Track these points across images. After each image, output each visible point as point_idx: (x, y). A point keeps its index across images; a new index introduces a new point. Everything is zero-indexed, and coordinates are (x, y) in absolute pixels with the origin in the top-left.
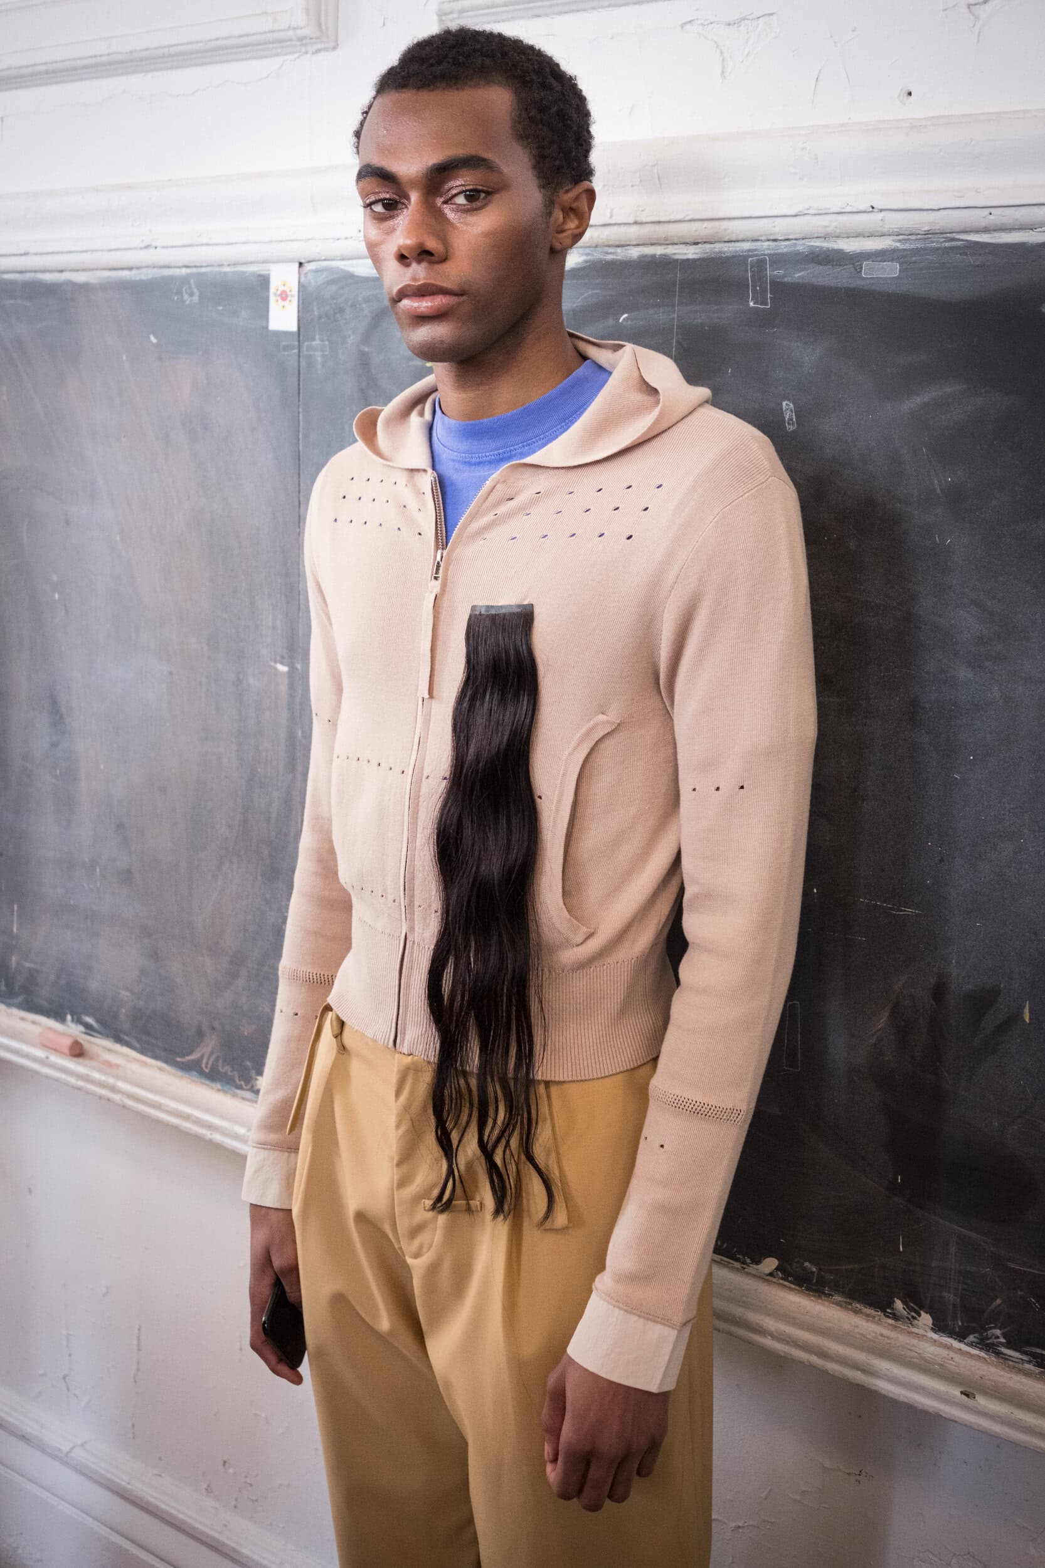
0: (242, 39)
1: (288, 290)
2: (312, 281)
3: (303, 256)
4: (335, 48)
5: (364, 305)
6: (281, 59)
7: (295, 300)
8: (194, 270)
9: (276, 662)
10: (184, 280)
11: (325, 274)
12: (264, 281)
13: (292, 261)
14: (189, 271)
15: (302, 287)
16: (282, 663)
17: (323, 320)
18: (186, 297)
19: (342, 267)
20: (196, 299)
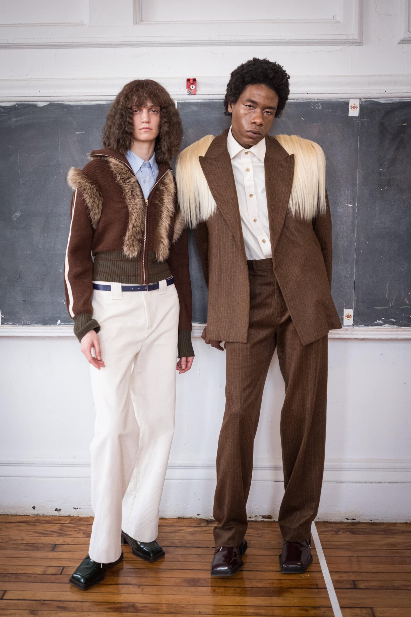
0: (333, 40)
1: (356, 106)
2: (364, 104)
3: (360, 97)
4: (362, 45)
5: (382, 110)
6: (341, 47)
7: (358, 109)
8: (320, 100)
9: (348, 204)
10: (316, 103)
11: (368, 102)
12: (347, 103)
13: (357, 98)
14: (318, 100)
15: (360, 105)
16: (350, 204)
17: (368, 114)
18: (316, 107)
19: (376, 101)
20: (321, 108)
